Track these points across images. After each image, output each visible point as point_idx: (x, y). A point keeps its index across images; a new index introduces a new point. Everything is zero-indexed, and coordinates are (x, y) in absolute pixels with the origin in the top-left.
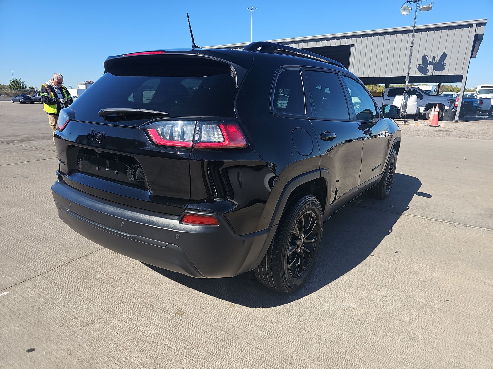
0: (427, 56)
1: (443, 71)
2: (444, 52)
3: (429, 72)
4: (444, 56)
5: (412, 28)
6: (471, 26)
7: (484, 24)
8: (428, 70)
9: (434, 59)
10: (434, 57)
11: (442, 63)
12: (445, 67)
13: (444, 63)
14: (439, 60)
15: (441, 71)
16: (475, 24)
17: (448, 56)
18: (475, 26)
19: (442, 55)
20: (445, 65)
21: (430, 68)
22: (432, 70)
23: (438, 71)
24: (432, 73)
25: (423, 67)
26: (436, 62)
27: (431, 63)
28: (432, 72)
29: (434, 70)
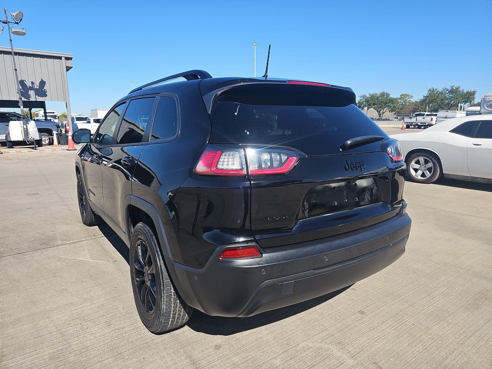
0: (24, 80)
1: (46, 97)
2: (42, 79)
3: (32, 97)
4: (42, 83)
5: (10, 50)
6: (60, 58)
7: (71, 59)
8: (30, 95)
9: (33, 85)
10: (32, 83)
11: (43, 89)
12: (46, 93)
13: (45, 90)
14: (39, 86)
15: (44, 97)
16: (63, 57)
17: (46, 82)
18: (63, 58)
19: (40, 82)
20: (47, 92)
21: (32, 93)
22: (35, 96)
23: (41, 97)
24: (35, 99)
25: (24, 91)
26: (36, 88)
27: (31, 88)
28: (35, 97)
29: (37, 96)
